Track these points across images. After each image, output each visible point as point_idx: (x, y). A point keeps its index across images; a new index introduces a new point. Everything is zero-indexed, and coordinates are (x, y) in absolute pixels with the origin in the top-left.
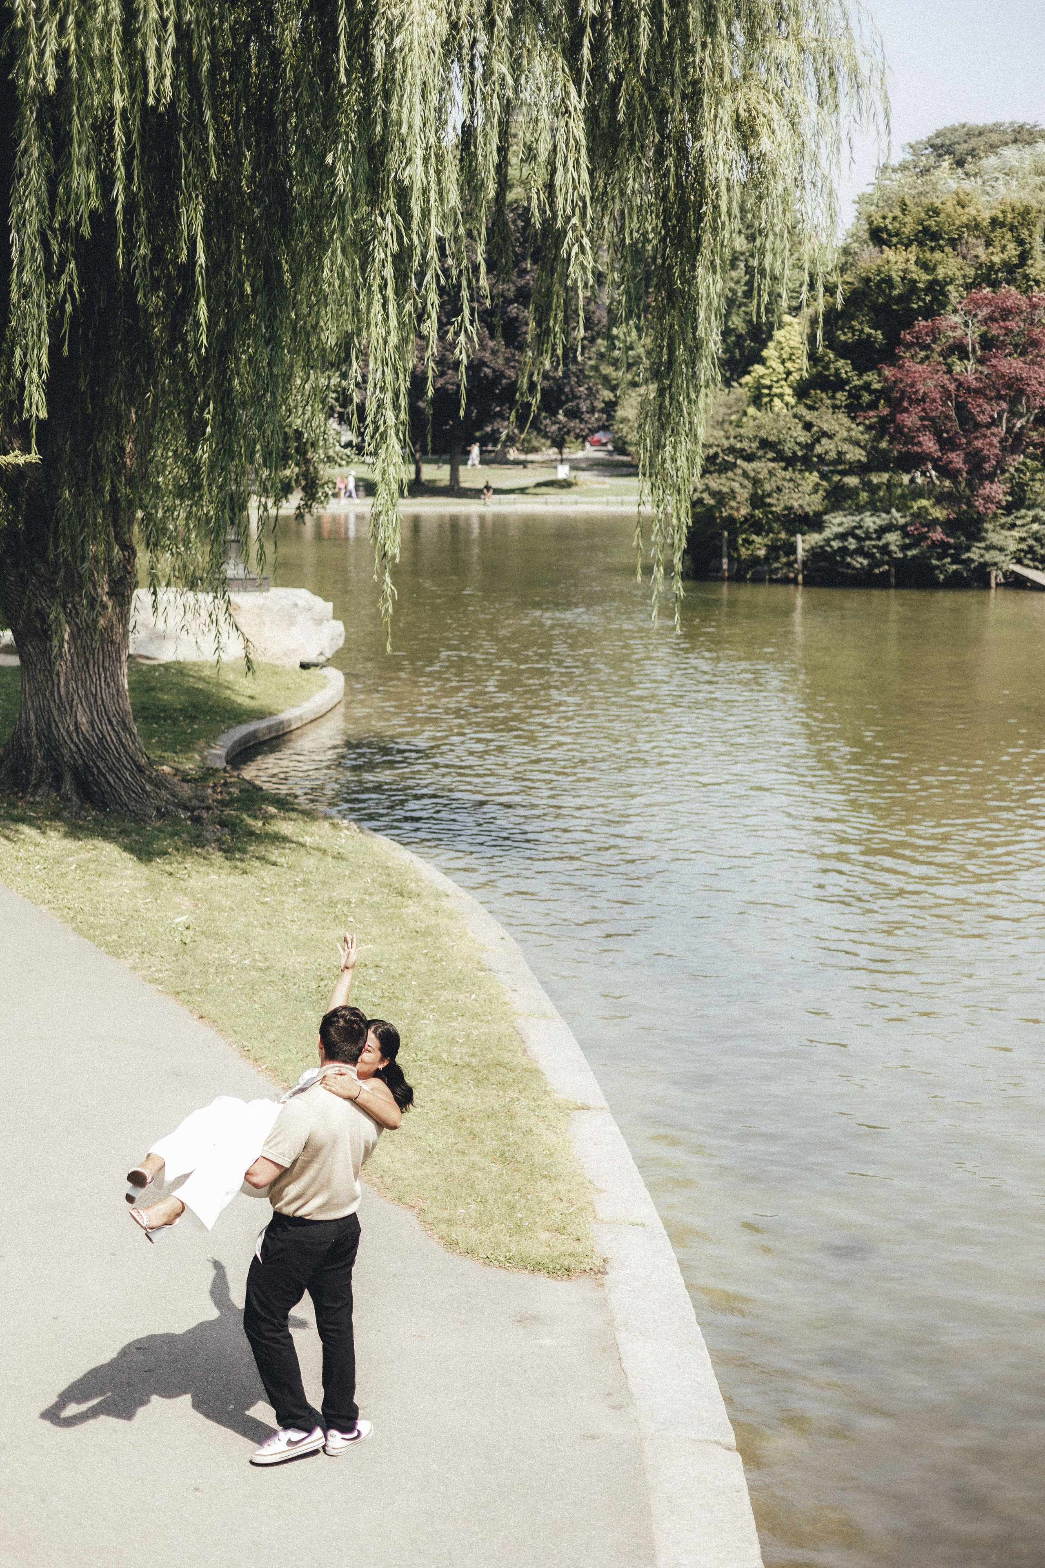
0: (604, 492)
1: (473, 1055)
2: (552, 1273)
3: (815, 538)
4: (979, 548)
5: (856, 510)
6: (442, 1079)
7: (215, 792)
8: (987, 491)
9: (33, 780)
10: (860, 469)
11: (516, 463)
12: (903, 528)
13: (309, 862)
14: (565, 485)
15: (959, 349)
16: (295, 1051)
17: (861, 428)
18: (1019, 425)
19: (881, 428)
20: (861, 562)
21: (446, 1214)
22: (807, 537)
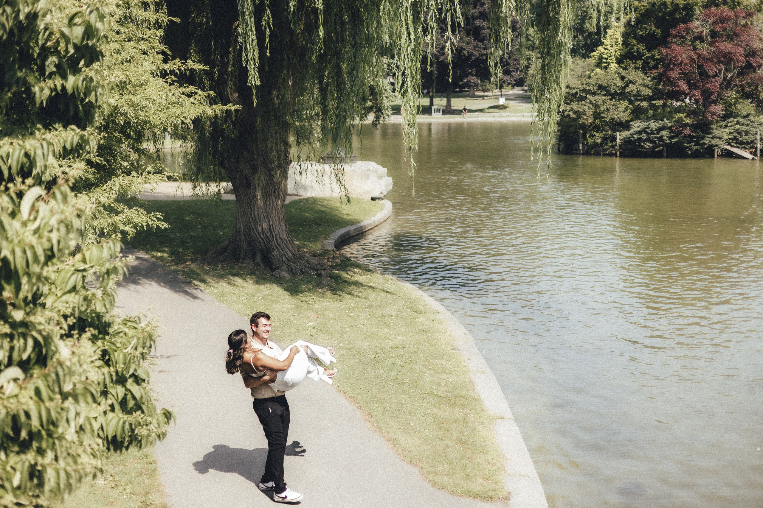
0: (522, 111)
1: (449, 391)
2: (483, 499)
3: (626, 134)
4: (709, 138)
5: (647, 119)
6: (433, 403)
7: (328, 261)
8: (713, 110)
9: (242, 255)
10: (649, 99)
11: (480, 97)
12: (670, 128)
13: (372, 295)
14: (503, 107)
15: (700, 38)
16: (362, 389)
17: (649, 79)
18: (729, 76)
19: (659, 78)
20: (648, 145)
21: (433, 469)
22: (621, 133)
